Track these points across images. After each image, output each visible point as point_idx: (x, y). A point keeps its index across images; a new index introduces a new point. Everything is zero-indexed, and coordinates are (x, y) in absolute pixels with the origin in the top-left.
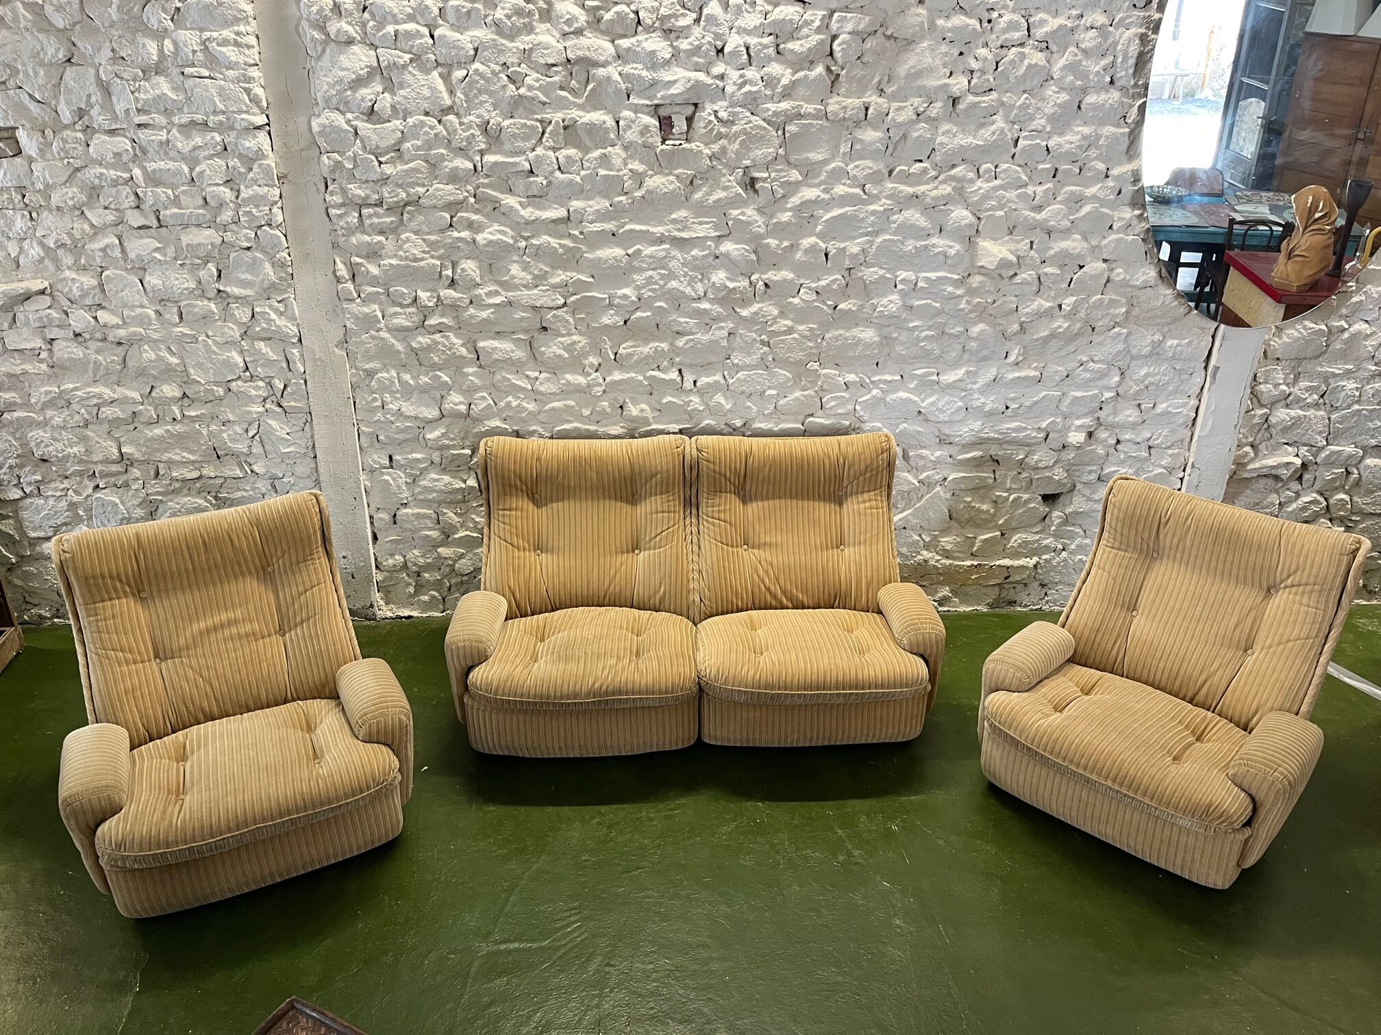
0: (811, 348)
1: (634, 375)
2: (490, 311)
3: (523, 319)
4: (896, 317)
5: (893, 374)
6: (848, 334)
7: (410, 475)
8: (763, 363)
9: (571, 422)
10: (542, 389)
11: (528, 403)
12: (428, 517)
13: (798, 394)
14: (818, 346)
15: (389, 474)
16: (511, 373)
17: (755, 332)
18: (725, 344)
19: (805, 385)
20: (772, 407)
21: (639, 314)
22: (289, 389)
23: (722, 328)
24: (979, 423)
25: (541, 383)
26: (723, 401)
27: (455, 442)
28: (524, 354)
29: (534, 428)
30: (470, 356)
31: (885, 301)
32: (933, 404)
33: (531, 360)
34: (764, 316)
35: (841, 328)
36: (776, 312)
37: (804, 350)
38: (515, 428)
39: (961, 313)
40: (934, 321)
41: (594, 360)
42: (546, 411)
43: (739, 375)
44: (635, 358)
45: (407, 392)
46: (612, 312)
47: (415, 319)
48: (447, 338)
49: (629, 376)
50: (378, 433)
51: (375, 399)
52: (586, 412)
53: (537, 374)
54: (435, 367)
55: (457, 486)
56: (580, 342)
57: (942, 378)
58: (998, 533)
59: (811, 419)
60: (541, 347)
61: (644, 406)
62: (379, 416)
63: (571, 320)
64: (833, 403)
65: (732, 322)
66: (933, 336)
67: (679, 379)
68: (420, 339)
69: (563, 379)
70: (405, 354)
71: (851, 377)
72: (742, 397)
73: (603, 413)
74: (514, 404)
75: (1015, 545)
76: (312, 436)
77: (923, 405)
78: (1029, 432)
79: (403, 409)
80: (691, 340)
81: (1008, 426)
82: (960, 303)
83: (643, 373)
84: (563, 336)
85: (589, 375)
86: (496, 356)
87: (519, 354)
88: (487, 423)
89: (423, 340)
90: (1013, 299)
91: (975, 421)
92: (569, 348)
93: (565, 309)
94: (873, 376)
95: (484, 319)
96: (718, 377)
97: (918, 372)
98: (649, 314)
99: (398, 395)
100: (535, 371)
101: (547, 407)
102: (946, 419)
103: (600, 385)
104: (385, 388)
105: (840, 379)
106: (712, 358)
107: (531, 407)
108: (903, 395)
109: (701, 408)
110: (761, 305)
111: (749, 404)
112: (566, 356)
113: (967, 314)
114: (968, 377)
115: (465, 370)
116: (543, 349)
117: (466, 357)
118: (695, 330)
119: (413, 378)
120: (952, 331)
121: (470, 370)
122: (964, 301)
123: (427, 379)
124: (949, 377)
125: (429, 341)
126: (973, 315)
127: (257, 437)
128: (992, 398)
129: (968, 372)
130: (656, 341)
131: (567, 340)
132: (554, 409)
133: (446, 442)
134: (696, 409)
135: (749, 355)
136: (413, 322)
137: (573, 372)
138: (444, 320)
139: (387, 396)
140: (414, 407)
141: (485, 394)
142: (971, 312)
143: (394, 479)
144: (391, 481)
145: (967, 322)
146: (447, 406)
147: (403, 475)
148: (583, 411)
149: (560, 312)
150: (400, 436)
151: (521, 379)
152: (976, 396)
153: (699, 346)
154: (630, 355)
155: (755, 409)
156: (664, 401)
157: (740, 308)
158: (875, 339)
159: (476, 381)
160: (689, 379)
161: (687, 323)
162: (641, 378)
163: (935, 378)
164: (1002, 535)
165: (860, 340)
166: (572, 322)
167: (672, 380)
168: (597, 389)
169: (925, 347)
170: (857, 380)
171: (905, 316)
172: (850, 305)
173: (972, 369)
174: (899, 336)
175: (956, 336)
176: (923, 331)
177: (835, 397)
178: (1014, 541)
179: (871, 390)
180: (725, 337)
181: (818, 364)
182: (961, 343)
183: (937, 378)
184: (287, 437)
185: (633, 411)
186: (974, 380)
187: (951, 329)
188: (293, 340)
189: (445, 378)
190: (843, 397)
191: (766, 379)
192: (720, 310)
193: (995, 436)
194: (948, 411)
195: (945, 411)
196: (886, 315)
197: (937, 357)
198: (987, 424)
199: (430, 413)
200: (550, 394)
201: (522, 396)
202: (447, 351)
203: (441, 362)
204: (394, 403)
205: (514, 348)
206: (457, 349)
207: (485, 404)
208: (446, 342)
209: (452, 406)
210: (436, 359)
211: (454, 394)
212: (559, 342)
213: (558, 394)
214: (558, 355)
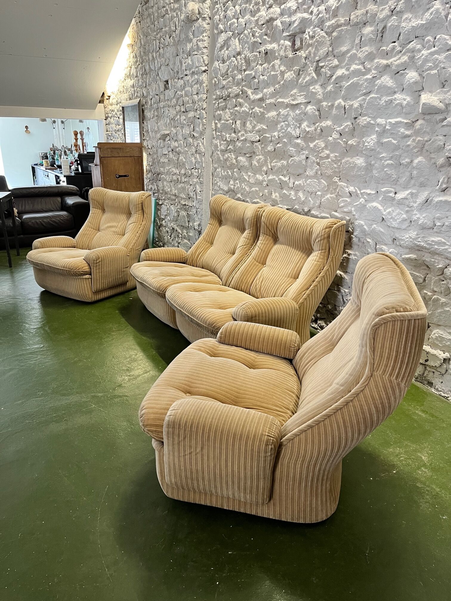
0: (335, 168)
2: (241, 143)
3: (249, 147)
4: (373, 150)
5: (373, 189)
6: (351, 160)
8: (315, 176)
9: (257, 199)
10: (250, 180)
11: (247, 187)
13: (328, 196)
14: (339, 167)
16: (244, 172)
17: (315, 157)
18: (304, 162)
19: (332, 191)
20: (318, 202)
21: (278, 145)
22: (201, 174)
23: (303, 154)
24: (415, 233)
25: (251, 178)
26: (301, 195)
28: (248, 164)
29: (248, 200)
31: (368, 140)
32: (390, 213)
33: (249, 167)
34: (318, 148)
35: (349, 157)
36: (323, 145)
37: (332, 169)
40: (394, 153)
41: (265, 168)
42: (251, 192)
43: (308, 181)
44: (276, 168)
45: (223, 178)
46: (271, 144)
47: (225, 146)
48: (231, 154)
49: (274, 177)
51: (216, 180)
56: (261, 159)
57: (397, 195)
59: (333, 213)
61: (277, 194)
62: (216, 187)
64: (342, 204)
65: (308, 151)
66: (392, 164)
67: (288, 181)
69: (256, 177)
70: (223, 162)
71: (352, 189)
72: (308, 194)
73: (265, 195)
74: (244, 187)
75: (434, 337)
77: (384, 213)
78: (447, 247)
80: (293, 160)
81: (433, 239)
82: (409, 141)
83: (278, 176)
84: (257, 155)
85: (263, 175)
86: (241, 164)
87: (246, 164)
89: (226, 156)
90: (441, 138)
91: (414, 231)
92: (258, 161)
93: (259, 143)
94: (363, 189)
95: (240, 147)
96: (301, 182)
97: (384, 190)
98: (281, 145)
99: (220, 179)
101: (251, 190)
102: (396, 226)
103: (266, 181)
104: (218, 176)
105: (347, 189)
106: (301, 171)
107: (248, 189)
108: (375, 204)
109: (294, 198)
110: (318, 141)
111: (310, 199)
112: (257, 165)
113: (412, 149)
114: (412, 198)
115: (234, 170)
116: (253, 162)
117: (234, 164)
118: (295, 155)
119: (223, 172)
120: (403, 161)
122: (411, 140)
123: (226, 173)
124: (401, 195)
125: (228, 156)
126: (415, 150)
127: (195, 191)
128: (424, 216)
129: (412, 194)
130: (283, 160)
131: (258, 158)
132: (253, 191)
134: (292, 199)
135: (312, 170)
136: (225, 148)
137: (259, 174)
138: (231, 147)
139: (218, 179)
140: (223, 185)
141: (238, 182)
142: (415, 147)
145: (413, 157)
148: (260, 193)
149: (257, 144)
151: (246, 175)
152: (415, 212)
153: (295, 163)
154: (274, 166)
155: (312, 202)
156: (283, 192)
157: (311, 143)
158: (363, 164)
159: (237, 175)
160: (292, 181)
161: (292, 150)
162: (277, 179)
163: (392, 195)
164: (429, 327)
165: (356, 164)
166: (260, 149)
167: (286, 181)
168: (265, 183)
169: (387, 172)
170: (354, 191)
171: (378, 149)
172: (353, 142)
173: (414, 191)
174: (375, 163)
175: (406, 165)
176: (386, 161)
177: (344, 200)
178: (435, 333)
179: (360, 198)
180: (304, 159)
181: (338, 178)
182: (409, 172)
183: (394, 196)
184: (200, 192)
185: (274, 196)
186: (414, 200)
187: (403, 160)
188: (203, 154)
189: (230, 173)
190: (347, 201)
191: (317, 185)
192: (303, 143)
193: (425, 245)
194: (398, 220)
195: (396, 220)
196: (369, 149)
197: (394, 180)
198: (420, 235)
199: (226, 188)
200: (252, 183)
201: (246, 184)
202: (231, 161)
203: (229, 166)
204: (219, 182)
205: (245, 161)
206: (233, 160)
207: (237, 186)
208: (231, 157)
209: (230, 185)
210: (228, 164)
211: (231, 181)
212: (256, 158)
213: (255, 184)
214: (255, 165)
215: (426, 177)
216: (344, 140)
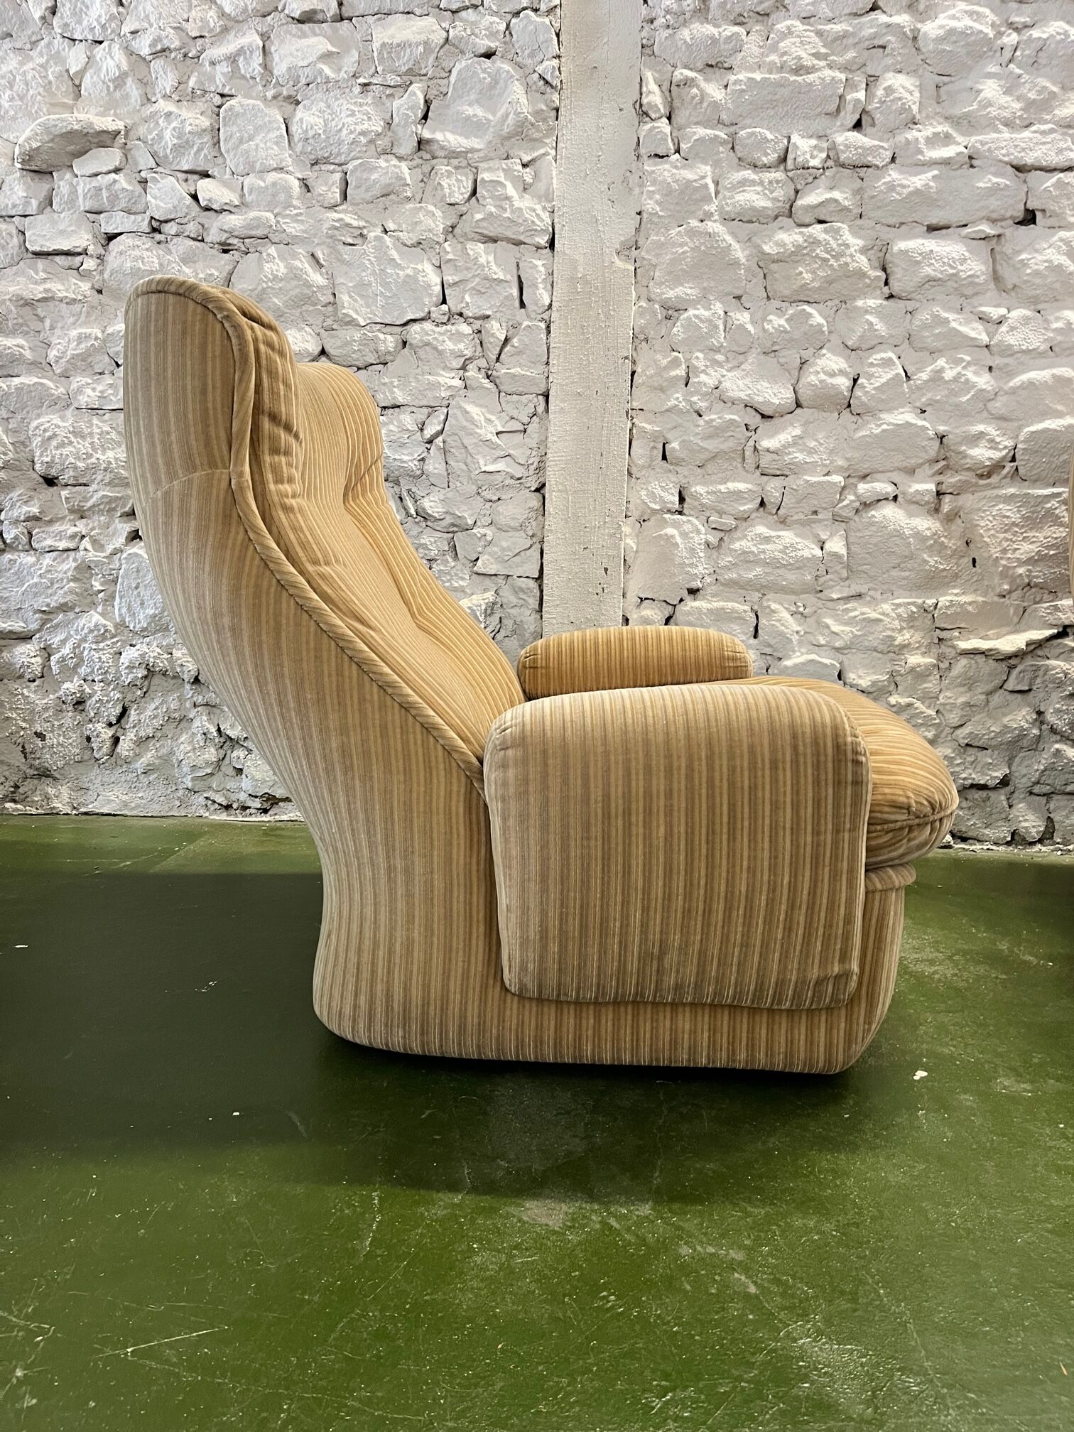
2: (930, 175)
3: (995, 189)
7: (717, 527)
9: (1060, 415)
10: (1011, 340)
11: (975, 373)
12: (739, 618)
15: (676, 525)
16: (950, 309)
22: (515, 341)
27: (816, 458)
28: (983, 268)
29: (981, 427)
30: (872, 273)
33: (992, 286)
38: (940, 428)
42: (1013, 391)
47: (780, 193)
48: (835, 232)
50: (669, 436)
51: (675, 363)
53: (1003, 311)
55: (806, 554)
60: (1019, 252)
62: (677, 398)
68: (782, 236)
69: (1058, 319)
70: (748, 270)
74: (949, 375)
76: (543, 442)
79: (727, 384)
86: (928, 271)
87: (976, 267)
88: (887, 417)
89: (789, 237)
95: (917, 192)
99: (720, 357)
100: (999, 304)
101: (1017, 381)
104: (697, 339)
107: (983, 381)
115: (860, 303)
116: (1023, 256)
117: (864, 276)
119: (754, 322)
121: (872, 303)
123: (782, 322)
125: (800, 239)
127: (439, 441)
132: (1031, 383)
133: (800, 456)
136: (776, 200)
138: (836, 195)
139: (699, 359)
141: (891, 355)
143: (684, 535)
144: (679, 540)
146: (812, 378)
147: (703, 530)
149: (1069, 177)
150: (712, 445)
151: (968, 322)
159: (880, 326)
184: (495, 439)
188: (543, 240)
189: (818, 319)
199: (776, 394)
200: (1028, 352)
201: (968, 358)
202: (832, 262)
203: (816, 284)
204: (710, 371)
205: (967, 254)
206: (852, 256)
207: (889, 376)
208: (832, 242)
209: (823, 376)
210: (807, 276)
211: (829, 355)
212: (1061, 240)
213: (1041, 355)
214: (1060, 266)
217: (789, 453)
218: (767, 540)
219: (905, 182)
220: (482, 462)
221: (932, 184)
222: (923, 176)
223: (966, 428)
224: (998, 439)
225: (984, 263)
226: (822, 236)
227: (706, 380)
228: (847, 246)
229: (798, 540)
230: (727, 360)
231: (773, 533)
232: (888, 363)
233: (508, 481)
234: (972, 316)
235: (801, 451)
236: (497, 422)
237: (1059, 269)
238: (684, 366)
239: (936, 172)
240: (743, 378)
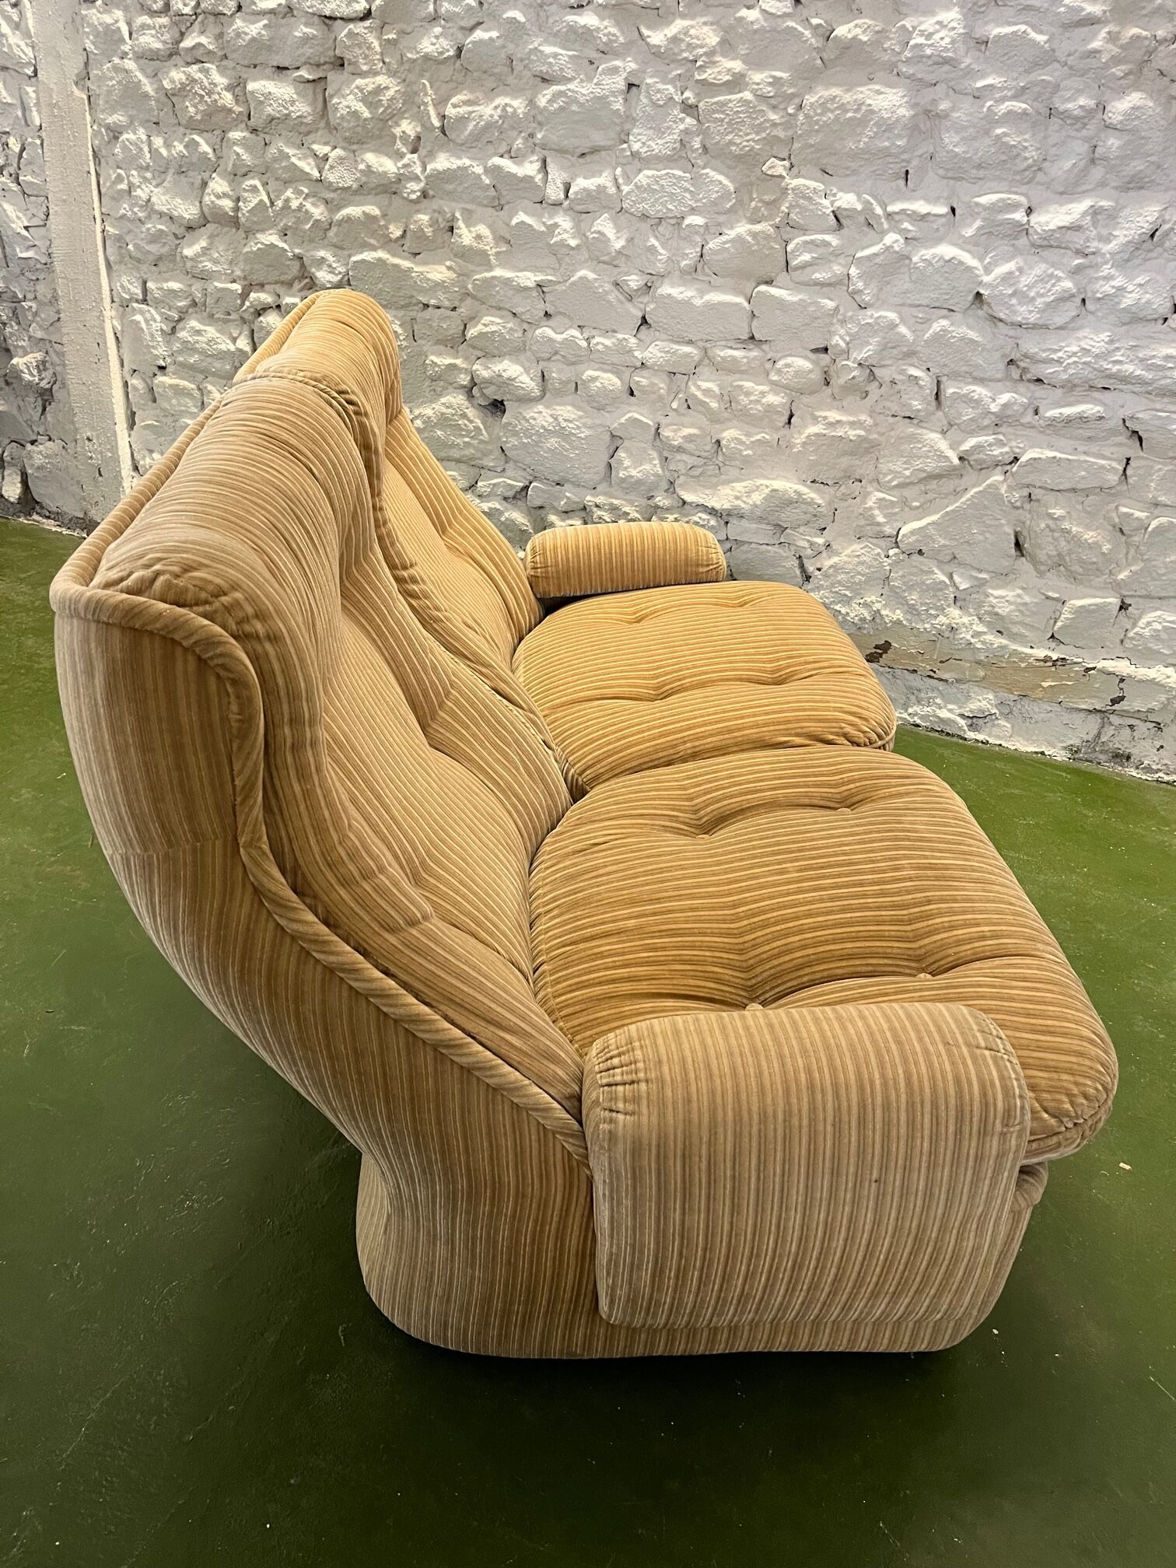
0: (774, 125)
1: (467, 162)
2: (262, 24)
3: (306, 39)
4: (946, 61)
5: (935, 201)
6: (847, 98)
7: (167, 319)
8: (680, 155)
9: (374, 249)
10: (332, 177)
11: (313, 204)
12: (189, 395)
13: (742, 229)
14: (789, 122)
15: (142, 313)
16: (293, 145)
17: (672, 82)
18: (618, 105)
19: (757, 209)
20: (693, 253)
21: (479, 34)
22: (25, 154)
23: (615, 71)
24: (1105, 336)
25: (332, 167)
26: (609, 231)
27: (220, 267)
28: (309, 109)
29: (322, 253)
30: (237, 109)
31: (928, 24)
32: (1007, 278)
33: (319, 122)
34: (691, 47)
35: (836, 85)
36: (713, 39)
37: (760, 128)
38: (297, 251)
39: (1094, 63)
40: (1033, 76)
41: (408, 127)
42: (340, 223)
43: (640, 176)
44: (471, 126)
45: (161, 169)
46: (438, 30)
47: (167, 37)
48: (206, 72)
49: (459, 163)
50: (126, 239)
51: (119, 179)
52: (396, 232)
53: (326, 149)
54: (192, 126)
55: (223, 347)
56: (387, 88)
57: (1035, 219)
58: (1114, 601)
59: (763, 288)
60: (336, 95)
61: (483, 229)
62: (126, 208)
63: (376, 44)
64: (806, 257)
65: (635, 61)
66: (1025, 113)
67: (539, 178)
68: (174, 74)
69: (362, 161)
70: (157, 101)
71: (847, 200)
72: (645, 226)
73: (420, 235)
74: (294, 204)
75: (1147, 632)
77: (986, 279)
79: (155, 199)
80: (561, 94)
82: (1094, 37)
83: (482, 159)
84: (362, 75)
85: (402, 156)
86: (271, 111)
87: (302, 108)
88: (261, 237)
89: (177, 76)
91: (1097, 331)
92: (371, 98)
93: (367, 23)
94: (893, 202)
95: (255, 39)
96: (604, 180)
97: (984, 200)
98: (494, 34)
99: (148, 175)
100: (326, 144)
101: (339, 216)
102: (1033, 318)
103: (417, 178)
104: (131, 161)
105: (826, 202)
106: (598, 138)
107: (318, 212)
108: (947, 250)
109: (573, 243)
110: (686, 23)
111: (653, 241)
112: (367, 114)
114: (1095, 223)
115: (229, 134)
116: (336, 100)
117: (230, 111)
118: (569, 74)
119: (166, 145)
120: (1070, 106)
121: (237, 136)
122: (1103, 34)
123: (182, 149)
124: (1052, 218)
125: (185, 79)
128: (1140, 280)
129: (1095, 212)
130: (506, 94)
131: (368, 83)
132: (348, 219)
133: (209, 265)
134: (562, 244)
135: (660, 132)
136: (165, 42)
137: (377, 151)
139: (135, 174)
140: (167, 197)
141: (257, 182)
143: (147, 321)
144: (143, 325)
145: (1108, 87)
146: (208, 200)
147: (158, 318)
148: (392, 228)
149: (359, 28)
150: (153, 249)
151: (305, 157)
152: (1106, 270)
153: (574, 108)
154: (463, 120)
155: (663, 253)
156: (514, 221)
157: (649, 28)
158: (901, 112)
159: (246, 156)
160: (557, 175)
161: (555, 56)
162: (479, 170)
163: (1019, 216)
164: (1123, 607)
165: (872, 112)
166: (378, 49)
167: (529, 179)
168: (413, 186)
169: (1005, 139)
170: (859, 207)
171: (968, 61)
172: (858, 31)
173: (1104, 203)
174: (953, 109)
175: (1077, 119)
176: (1003, 100)
177: (812, 242)
178: (1149, 624)
179: (884, 233)
180: (621, 92)
181: (786, 163)
182: (1086, 140)
183: (1025, 219)
184: (24, 233)
185: (465, 236)
186: (1104, 232)
187: (1069, 100)
188: (29, 71)
189: (205, 148)
190: (828, 244)
191: (686, 190)
192: (613, 30)
193: (1138, 372)
194: (1039, 300)
195: (1033, 299)
196: (929, 57)
197: (1030, 167)
198: (1118, 340)
199: (188, 211)
200: (344, 189)
201: (306, 191)
202: (206, 98)
203: (199, 117)
204: (143, 186)
205: (295, 96)
206: (219, 94)
207: (255, 201)
208: (205, 80)
209: (213, 198)
210: (191, 110)
211: (217, 179)
212: (357, 87)
213: (356, 192)
214: (356, 112)
215: (1153, 159)
216: (815, 21)
217: (201, 262)
218: (198, 332)
219: (246, 30)
220: (18, 250)
221: (263, 32)
222: (257, 25)
223: (312, 253)
224: (334, 265)
225: (310, 105)
226: (198, 76)
227: (141, 194)
228: (215, 85)
229: (218, 335)
230: (154, 178)
231: (202, 327)
232: (254, 189)
233: (39, 266)
234: (309, 153)
235: (210, 260)
236: (24, 219)
237: (355, 114)
238: (126, 181)
239: (266, 22)
240: (164, 194)
